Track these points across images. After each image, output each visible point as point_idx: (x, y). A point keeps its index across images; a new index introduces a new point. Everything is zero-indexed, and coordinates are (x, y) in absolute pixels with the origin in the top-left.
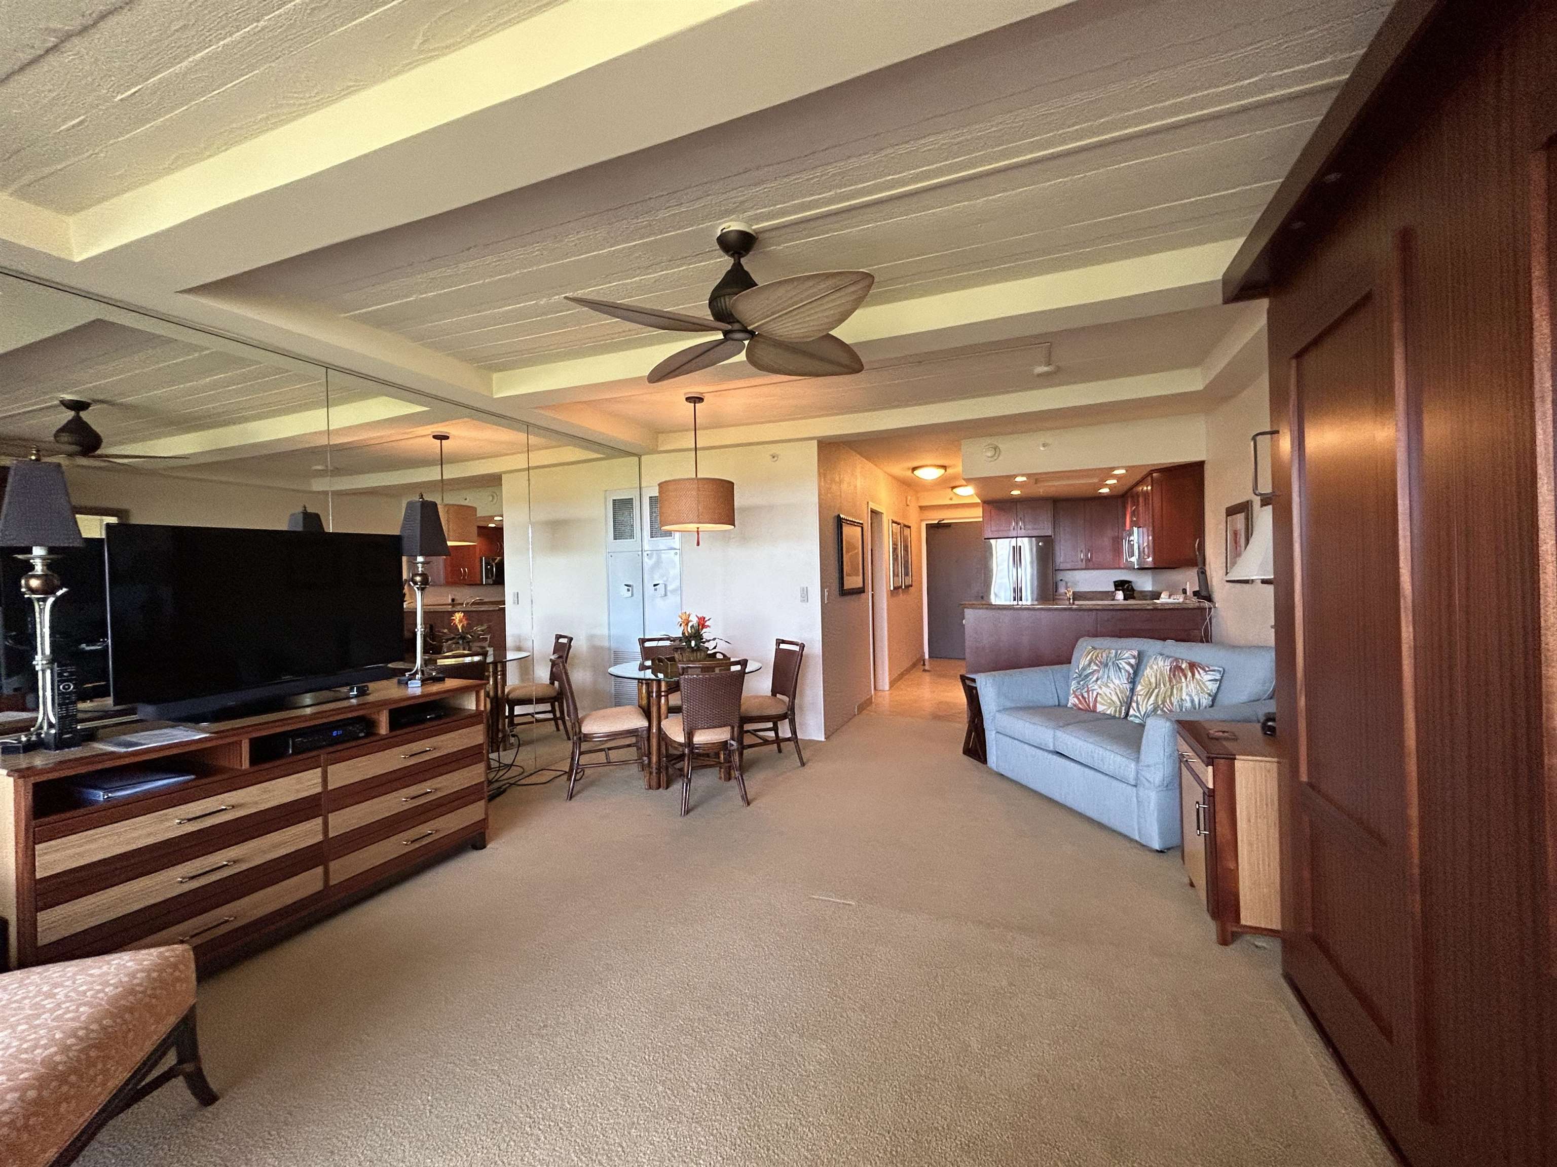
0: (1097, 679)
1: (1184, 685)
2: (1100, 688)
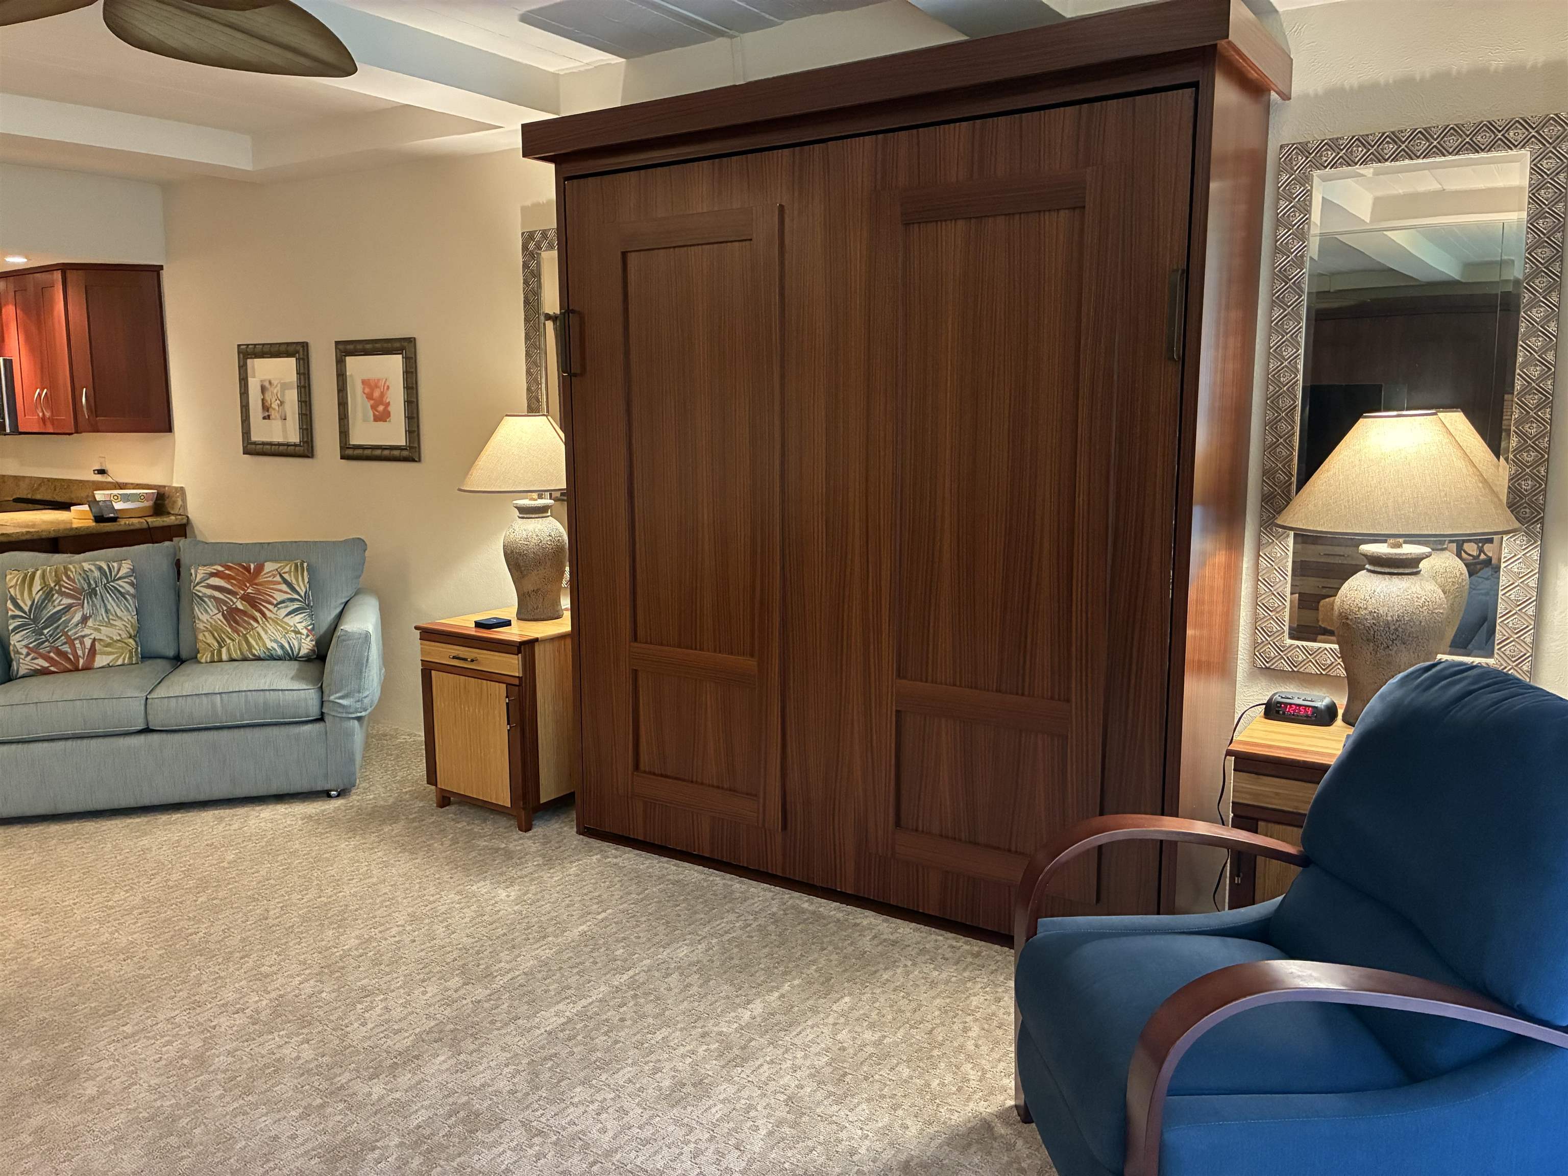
0: (85, 619)
1: (259, 629)
2: (99, 631)
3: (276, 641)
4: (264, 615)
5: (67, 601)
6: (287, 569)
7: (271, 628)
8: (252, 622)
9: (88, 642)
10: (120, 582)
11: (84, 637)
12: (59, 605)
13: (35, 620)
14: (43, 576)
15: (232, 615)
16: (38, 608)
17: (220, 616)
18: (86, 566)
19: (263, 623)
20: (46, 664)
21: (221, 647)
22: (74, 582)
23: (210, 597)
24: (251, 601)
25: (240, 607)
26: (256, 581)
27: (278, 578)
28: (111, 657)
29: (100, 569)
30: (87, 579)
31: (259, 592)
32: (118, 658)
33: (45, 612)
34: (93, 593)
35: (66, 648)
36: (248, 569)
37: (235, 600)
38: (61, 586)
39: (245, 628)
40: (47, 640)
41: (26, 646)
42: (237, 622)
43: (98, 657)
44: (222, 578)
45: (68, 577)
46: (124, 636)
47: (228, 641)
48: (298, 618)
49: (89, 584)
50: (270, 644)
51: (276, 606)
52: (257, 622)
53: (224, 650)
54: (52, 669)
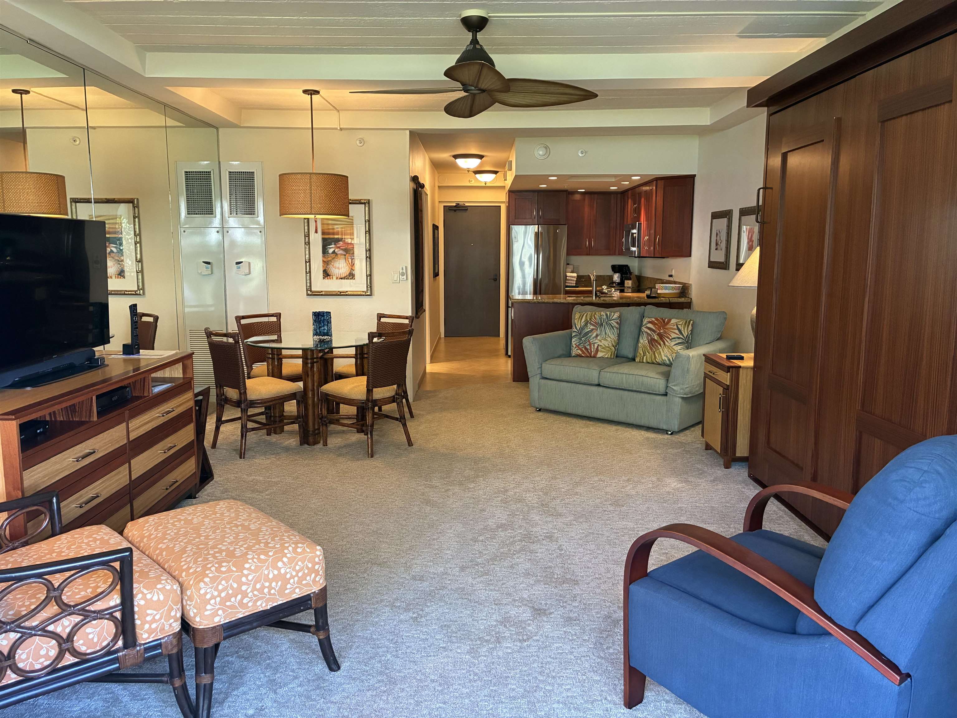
3: (667, 356)
4: (664, 343)
5: (592, 327)
6: (681, 323)
7: (666, 350)
8: (659, 346)
9: (596, 345)
10: (612, 321)
11: (595, 343)
12: (589, 328)
13: (580, 334)
14: (586, 316)
15: (652, 342)
16: (582, 329)
17: (647, 341)
18: (602, 313)
19: (663, 347)
20: (581, 353)
21: (644, 356)
22: (596, 319)
23: (647, 332)
24: (661, 336)
25: (656, 338)
26: (666, 327)
27: (675, 327)
28: (604, 354)
29: (607, 315)
30: (601, 319)
31: (665, 332)
32: (605, 355)
33: (584, 331)
34: (602, 325)
35: (588, 347)
36: (664, 322)
37: (654, 335)
38: (591, 320)
39: (655, 348)
40: (583, 343)
41: (575, 344)
42: (653, 345)
43: (599, 353)
44: (652, 324)
45: (595, 317)
46: (610, 345)
47: (647, 353)
48: (679, 347)
49: (601, 321)
50: (664, 358)
51: (670, 340)
52: (661, 346)
53: (645, 357)
54: (583, 355)
